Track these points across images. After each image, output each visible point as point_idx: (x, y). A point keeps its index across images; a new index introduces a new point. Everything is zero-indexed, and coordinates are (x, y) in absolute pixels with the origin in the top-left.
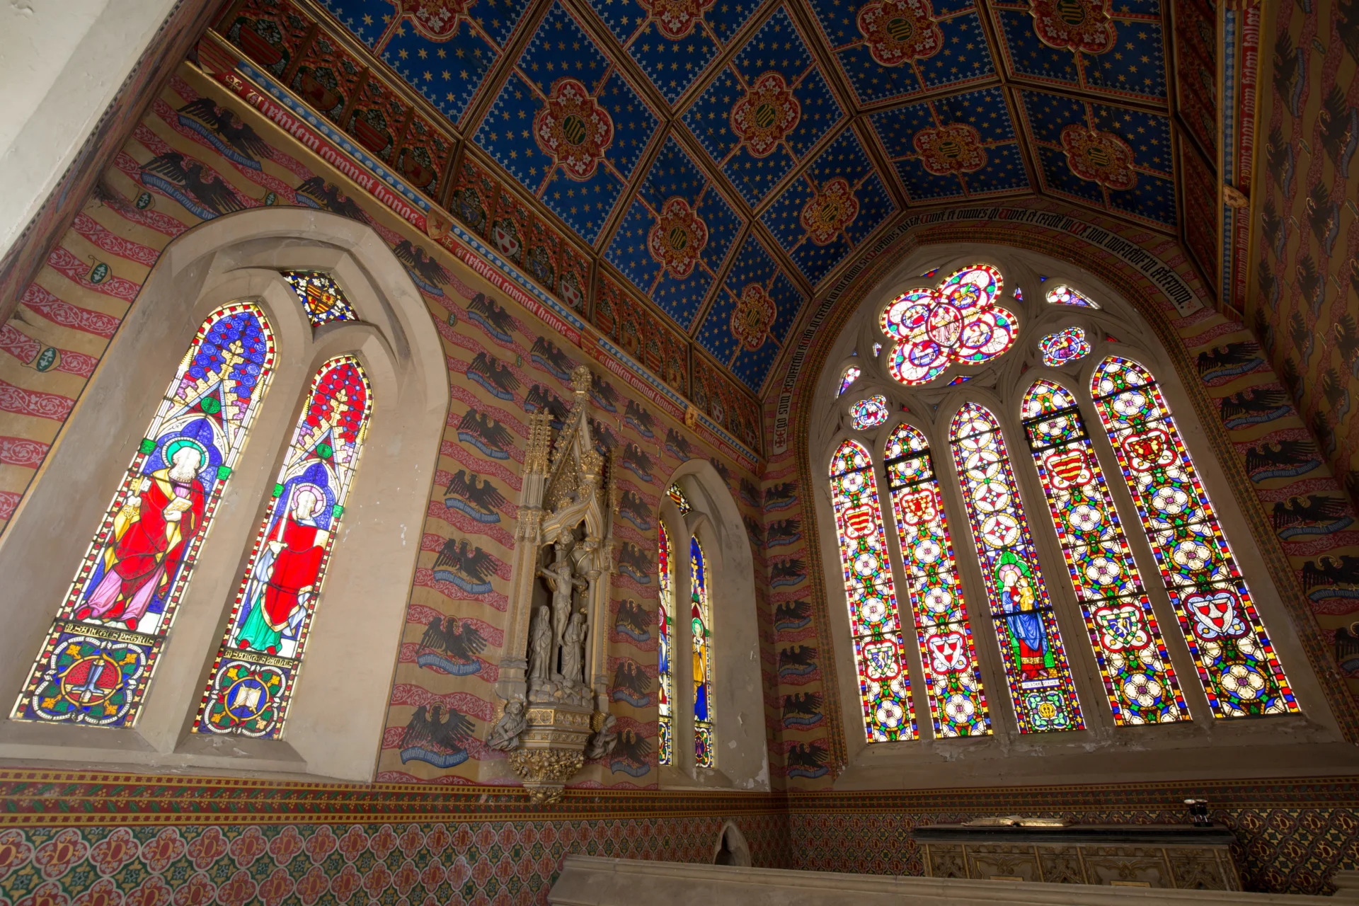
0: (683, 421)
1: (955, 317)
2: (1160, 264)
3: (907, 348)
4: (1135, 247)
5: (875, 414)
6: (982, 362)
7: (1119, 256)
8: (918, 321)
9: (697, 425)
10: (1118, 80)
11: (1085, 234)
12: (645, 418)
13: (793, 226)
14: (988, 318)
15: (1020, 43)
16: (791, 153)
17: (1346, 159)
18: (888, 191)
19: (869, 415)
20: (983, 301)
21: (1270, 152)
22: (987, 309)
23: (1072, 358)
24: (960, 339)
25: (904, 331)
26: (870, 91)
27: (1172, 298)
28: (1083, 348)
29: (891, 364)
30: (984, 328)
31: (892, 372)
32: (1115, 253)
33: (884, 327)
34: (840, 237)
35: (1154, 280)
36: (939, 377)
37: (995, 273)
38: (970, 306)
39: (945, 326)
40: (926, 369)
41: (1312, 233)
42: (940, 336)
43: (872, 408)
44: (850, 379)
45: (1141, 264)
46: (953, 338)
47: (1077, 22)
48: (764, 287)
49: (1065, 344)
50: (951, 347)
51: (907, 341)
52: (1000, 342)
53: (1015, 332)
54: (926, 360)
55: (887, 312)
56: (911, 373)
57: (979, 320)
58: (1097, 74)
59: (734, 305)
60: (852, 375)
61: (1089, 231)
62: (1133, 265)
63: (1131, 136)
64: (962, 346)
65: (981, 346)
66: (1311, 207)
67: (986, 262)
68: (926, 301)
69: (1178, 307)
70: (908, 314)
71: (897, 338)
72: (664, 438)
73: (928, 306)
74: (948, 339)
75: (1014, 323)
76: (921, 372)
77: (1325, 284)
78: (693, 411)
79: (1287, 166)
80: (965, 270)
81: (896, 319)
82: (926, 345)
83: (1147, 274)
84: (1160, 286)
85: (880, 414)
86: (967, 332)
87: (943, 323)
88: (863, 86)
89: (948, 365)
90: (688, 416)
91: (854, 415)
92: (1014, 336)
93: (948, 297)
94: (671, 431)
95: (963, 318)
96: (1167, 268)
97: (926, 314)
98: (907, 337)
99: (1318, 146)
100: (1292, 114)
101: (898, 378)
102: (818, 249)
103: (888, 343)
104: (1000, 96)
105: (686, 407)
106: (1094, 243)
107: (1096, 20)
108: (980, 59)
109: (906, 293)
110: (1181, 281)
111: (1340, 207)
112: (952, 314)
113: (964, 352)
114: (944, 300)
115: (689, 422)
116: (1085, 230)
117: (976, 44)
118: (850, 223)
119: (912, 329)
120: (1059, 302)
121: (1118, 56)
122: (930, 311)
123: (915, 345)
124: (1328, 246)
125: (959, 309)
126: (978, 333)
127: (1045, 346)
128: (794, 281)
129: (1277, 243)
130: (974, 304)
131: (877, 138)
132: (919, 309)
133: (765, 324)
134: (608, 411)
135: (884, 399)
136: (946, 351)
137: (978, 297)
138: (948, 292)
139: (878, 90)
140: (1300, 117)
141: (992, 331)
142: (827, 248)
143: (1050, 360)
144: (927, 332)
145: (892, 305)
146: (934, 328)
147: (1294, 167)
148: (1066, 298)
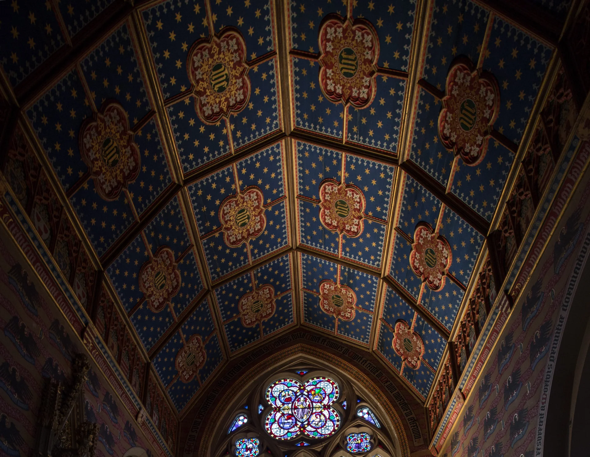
0: (136, 417)
1: (309, 405)
2: (413, 415)
3: (278, 415)
4: (406, 401)
5: (251, 450)
6: (317, 437)
7: (398, 403)
8: (288, 400)
9: (143, 424)
10: (434, 309)
11: (386, 384)
12: (115, 409)
13: (233, 305)
14: (326, 412)
15: (399, 259)
16: (249, 254)
17: (510, 402)
18: (294, 309)
19: (247, 449)
20: (325, 402)
21: (482, 383)
22: (327, 407)
23: (360, 450)
24: (308, 420)
25: (279, 404)
26: (309, 238)
27: (413, 435)
28: (367, 447)
29: (267, 422)
30: (323, 418)
31: (267, 427)
32: (396, 401)
33: (268, 396)
34: (258, 326)
35: (408, 422)
36: (292, 438)
37: (336, 388)
38: (318, 402)
39: (302, 409)
40: (286, 431)
41: (483, 428)
42: (298, 414)
43: (250, 446)
44: (240, 423)
45: (406, 412)
46: (305, 418)
47: (431, 267)
48: (204, 340)
49: (359, 441)
50: (302, 423)
51: (279, 411)
52: (329, 429)
53: (337, 426)
54: (287, 426)
55: (272, 388)
56: (276, 430)
57: (321, 412)
58: (427, 300)
59: (182, 346)
60: (242, 421)
61: (388, 383)
62: (402, 410)
63: (427, 342)
64: (309, 424)
65: (318, 428)
66: (488, 417)
67: (334, 378)
68: (295, 389)
69: (414, 440)
70: (283, 394)
71: (274, 406)
72: (123, 426)
73: (296, 393)
74: (302, 418)
75: (338, 421)
76: (283, 432)
77: (479, 452)
78: (144, 413)
79: (487, 393)
80: (321, 379)
81: (276, 394)
82: (290, 416)
83: (407, 418)
84: (410, 426)
85: (254, 451)
86: (313, 417)
87: (301, 406)
88: (307, 231)
89: (299, 433)
90: (140, 415)
91: (238, 446)
92: (336, 428)
93: (308, 392)
94: (128, 422)
95: (313, 408)
96: (415, 418)
97: (293, 398)
98: (280, 408)
99: (502, 391)
100: (499, 371)
101: (269, 432)
102: (243, 328)
103: (268, 408)
104: (376, 283)
105: (140, 409)
106: (389, 391)
107: (439, 271)
108: (376, 255)
109: (285, 380)
110: (419, 428)
111: (498, 422)
112: (308, 403)
113: (309, 428)
114: (305, 393)
115: (139, 419)
116: (387, 382)
117: (378, 245)
118: (266, 320)
119: (283, 404)
120: (363, 417)
121: (440, 297)
122: (296, 396)
123: (283, 414)
124: (487, 437)
125: (312, 402)
126: (318, 420)
127: (350, 439)
128: (221, 343)
129: (467, 426)
130: (321, 402)
131: (300, 271)
132: (290, 392)
133: (197, 367)
134: (93, 395)
135: (258, 442)
136: (299, 424)
137: (324, 398)
138: (309, 388)
139: (314, 239)
140: (501, 375)
141: (326, 421)
142: (248, 330)
143: (350, 448)
144: (292, 409)
145: (275, 384)
146: (296, 408)
147: (489, 395)
148: (366, 416)
